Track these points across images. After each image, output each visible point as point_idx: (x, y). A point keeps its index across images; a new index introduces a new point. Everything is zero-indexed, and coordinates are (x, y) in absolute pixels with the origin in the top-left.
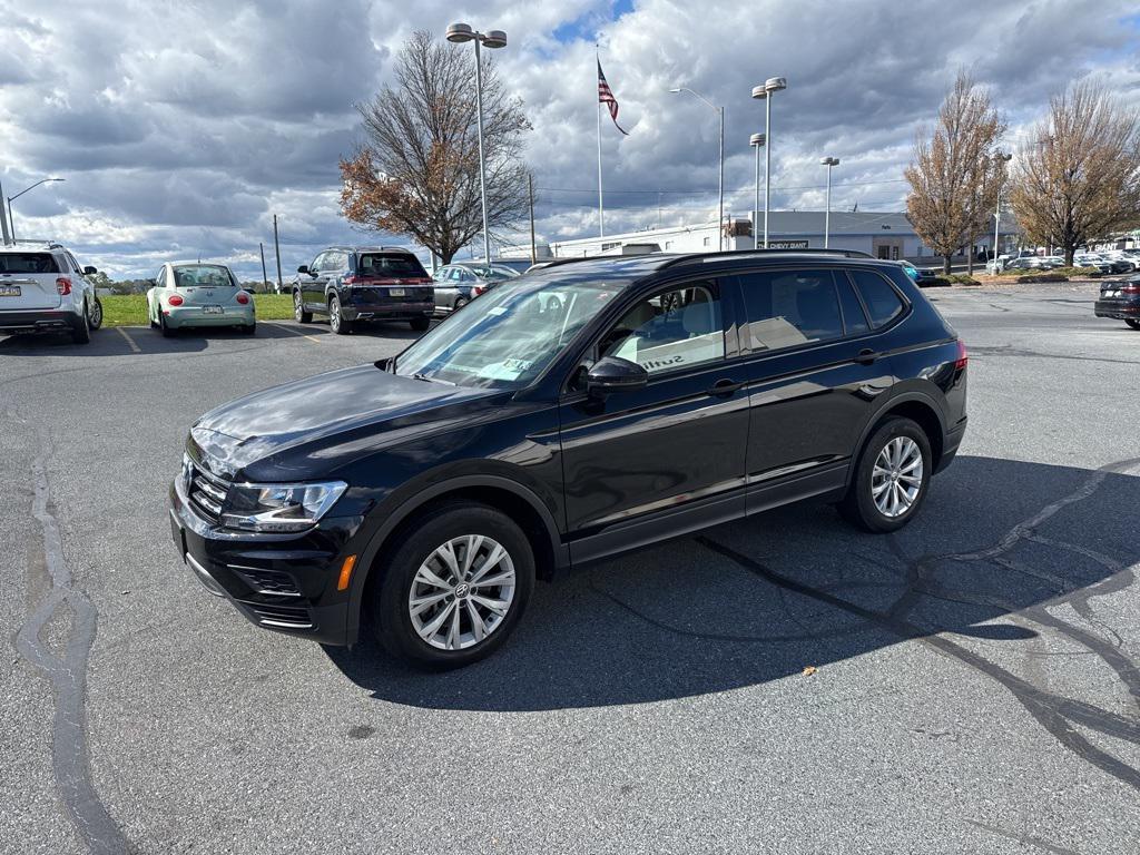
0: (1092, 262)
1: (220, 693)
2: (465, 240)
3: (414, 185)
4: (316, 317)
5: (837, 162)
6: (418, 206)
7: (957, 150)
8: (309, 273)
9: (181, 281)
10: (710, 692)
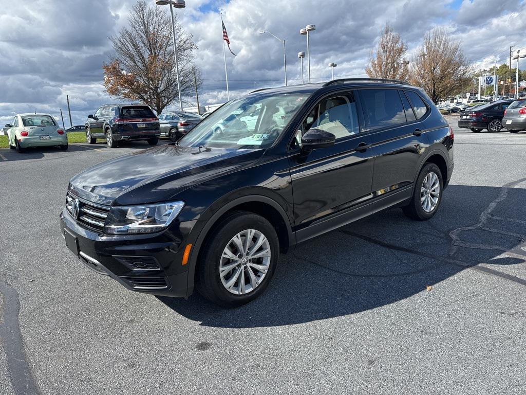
0: (444, 108)
1: (108, 333)
2: (168, 102)
3: (141, 77)
4: (98, 140)
5: (336, 66)
6: (144, 86)
7: (387, 59)
8: (94, 118)
9: (27, 124)
10: (386, 304)
